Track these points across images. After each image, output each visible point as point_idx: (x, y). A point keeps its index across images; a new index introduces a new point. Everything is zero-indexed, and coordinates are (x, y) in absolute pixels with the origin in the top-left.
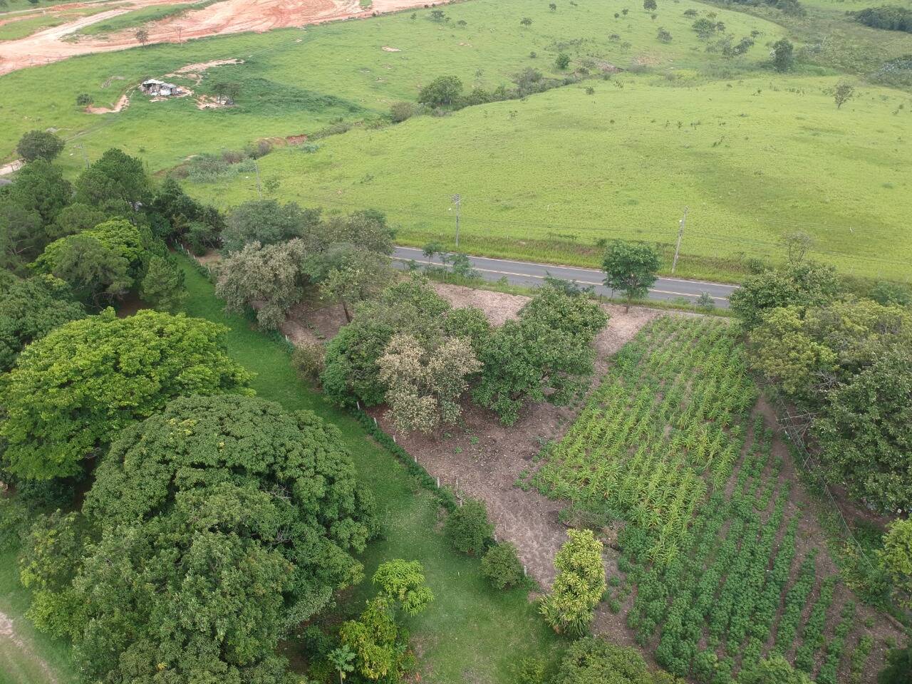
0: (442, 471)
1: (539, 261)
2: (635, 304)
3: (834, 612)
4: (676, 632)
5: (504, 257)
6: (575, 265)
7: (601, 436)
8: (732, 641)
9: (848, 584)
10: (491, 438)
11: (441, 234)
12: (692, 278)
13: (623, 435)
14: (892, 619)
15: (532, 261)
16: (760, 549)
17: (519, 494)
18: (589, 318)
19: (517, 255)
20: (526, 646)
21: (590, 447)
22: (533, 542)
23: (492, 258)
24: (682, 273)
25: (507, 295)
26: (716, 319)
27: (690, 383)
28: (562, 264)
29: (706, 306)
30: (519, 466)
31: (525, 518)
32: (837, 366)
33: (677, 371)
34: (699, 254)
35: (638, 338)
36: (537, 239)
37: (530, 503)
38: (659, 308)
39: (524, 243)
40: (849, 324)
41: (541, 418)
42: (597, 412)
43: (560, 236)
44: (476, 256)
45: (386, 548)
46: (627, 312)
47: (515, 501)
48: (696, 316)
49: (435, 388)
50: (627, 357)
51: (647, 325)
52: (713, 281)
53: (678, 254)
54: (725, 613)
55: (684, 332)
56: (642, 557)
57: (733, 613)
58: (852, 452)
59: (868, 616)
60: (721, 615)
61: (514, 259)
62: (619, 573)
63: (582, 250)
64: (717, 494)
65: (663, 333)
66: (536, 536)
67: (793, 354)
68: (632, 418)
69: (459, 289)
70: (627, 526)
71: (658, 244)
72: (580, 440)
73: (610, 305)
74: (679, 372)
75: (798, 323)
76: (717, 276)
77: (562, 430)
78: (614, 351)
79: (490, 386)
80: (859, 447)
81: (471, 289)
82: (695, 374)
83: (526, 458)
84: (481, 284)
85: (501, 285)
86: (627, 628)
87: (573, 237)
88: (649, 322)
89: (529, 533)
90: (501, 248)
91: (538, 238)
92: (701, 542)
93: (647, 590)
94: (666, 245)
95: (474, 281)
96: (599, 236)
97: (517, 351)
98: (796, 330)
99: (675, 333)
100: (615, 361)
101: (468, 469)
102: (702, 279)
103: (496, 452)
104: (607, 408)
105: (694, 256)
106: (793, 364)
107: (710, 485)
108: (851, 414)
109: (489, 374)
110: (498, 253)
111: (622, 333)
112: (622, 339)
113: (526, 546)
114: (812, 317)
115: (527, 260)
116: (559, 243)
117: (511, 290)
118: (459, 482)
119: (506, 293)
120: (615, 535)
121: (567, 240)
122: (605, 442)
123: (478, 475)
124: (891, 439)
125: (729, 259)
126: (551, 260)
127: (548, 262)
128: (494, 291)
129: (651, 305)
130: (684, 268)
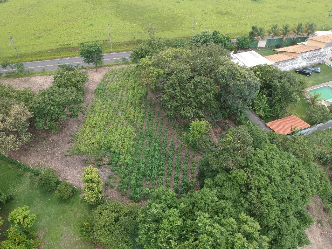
0: (33, 161)
1: (58, 58)
2: (100, 67)
3: (183, 157)
4: (134, 186)
5: (43, 60)
6: (74, 56)
7: (96, 124)
8: (153, 180)
9: (185, 146)
10: (52, 140)
11: (11, 56)
12: (119, 51)
13: (104, 122)
14: (200, 152)
15: (56, 58)
16: (157, 145)
17: (68, 158)
18: (79, 79)
19: (49, 57)
20: (83, 215)
21: (92, 129)
22: (77, 175)
23: (37, 61)
24: (115, 50)
25: (46, 76)
26: (129, 65)
27: (125, 93)
28: (69, 57)
29: (125, 62)
30: (66, 147)
31: (72, 167)
32: (165, 75)
33: (119, 90)
34: (119, 41)
35: (103, 81)
36: (55, 48)
37: (73, 160)
38: (109, 67)
39: (50, 51)
40: (166, 58)
41: (72, 124)
42: (93, 114)
43: (64, 45)
44: (30, 62)
45: (16, 203)
46: (97, 71)
47: (67, 162)
48: (122, 66)
49: (13, 130)
50: (100, 90)
51: (106, 75)
52: (127, 51)
53: (112, 43)
54: (149, 172)
55: (119, 73)
56: (119, 164)
57: (152, 170)
58: (175, 104)
59: (193, 154)
60: (148, 173)
61: (48, 59)
62: (112, 173)
63: (75, 49)
64: (140, 131)
65: (112, 76)
66: (78, 172)
67: (151, 74)
68: (106, 113)
69: (24, 79)
70: (111, 155)
71: (103, 41)
72: (88, 128)
73: (90, 70)
74: (120, 90)
75: (150, 62)
76: (128, 49)
77: (81, 126)
78: (95, 88)
79: (41, 120)
80: (177, 101)
81: (30, 78)
82: (126, 89)
83: (68, 143)
84: (34, 74)
85: (43, 72)
86: (118, 191)
87: (69, 44)
88: (106, 73)
89: (75, 172)
90: (40, 56)
91: (56, 48)
92: (138, 150)
93: (122, 175)
94: (106, 40)
95: (30, 74)
96: (80, 42)
98: (150, 65)
99: (116, 75)
100: (96, 93)
101: (44, 156)
102: (123, 51)
103: (55, 143)
104: (96, 112)
105: (118, 43)
106: (151, 78)
107: (137, 128)
108: (172, 91)
109: (39, 115)
110: (40, 58)
111: (97, 80)
112: (97, 82)
113: (75, 177)
114: (154, 59)
115: (53, 58)
116: (65, 48)
117: (48, 74)
118: (41, 163)
119: (46, 75)
120: (108, 159)
121: (67, 46)
122: (98, 125)
123: (49, 157)
124: (185, 96)
125: (130, 41)
126: (64, 56)
127: (62, 57)
128: (40, 76)
129: (106, 66)
130: (115, 48)
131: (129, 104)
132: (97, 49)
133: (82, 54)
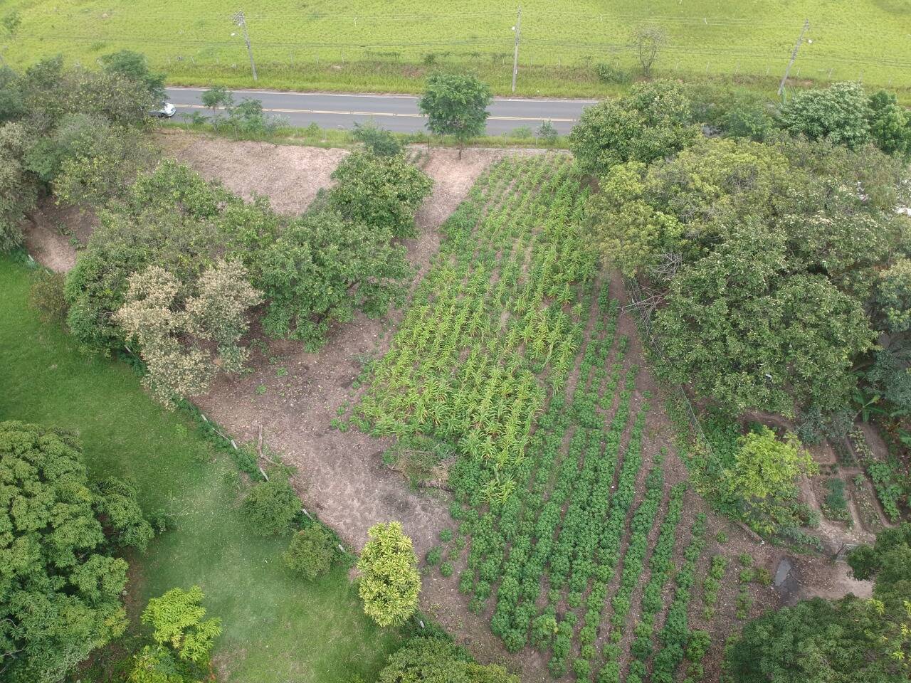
0: (242, 423)
1: (358, 91)
2: (471, 144)
3: (684, 528)
4: (512, 596)
5: (317, 90)
6: (402, 92)
7: (430, 341)
8: (573, 592)
9: (699, 491)
10: (301, 365)
11: (234, 65)
12: (536, 96)
13: (454, 339)
14: (747, 528)
15: (351, 92)
16: (603, 464)
17: (337, 438)
18: (405, 189)
19: (333, 86)
20: (348, 639)
21: (418, 358)
22: (353, 500)
23: (301, 92)
24: (524, 90)
25: (318, 149)
26: (560, 153)
27: (530, 249)
28: (387, 92)
29: (549, 139)
30: (339, 396)
31: (344, 468)
32: (684, 242)
33: (515, 235)
34: (541, 63)
35: (473, 194)
36: (353, 61)
37: (350, 446)
38: (496, 147)
39: (339, 67)
40: (698, 182)
41: (363, 326)
42: (425, 309)
43: (379, 54)
44: (282, 91)
45: (176, 542)
46: (460, 157)
47: (332, 448)
48: (536, 152)
50: (459, 227)
51: (483, 174)
52: (559, 97)
53: (518, 65)
54: (566, 560)
55: (525, 178)
56: (476, 500)
57: (575, 556)
58: (699, 351)
59: (720, 527)
60: (561, 562)
61: (329, 91)
62: (451, 522)
63: (407, 70)
64: (557, 400)
65: (501, 183)
66: (357, 491)
67: (632, 230)
68: (464, 313)
69: (257, 147)
70: (456, 462)
71: (495, 56)
72: (406, 351)
73: (442, 149)
74: (518, 237)
75: (638, 188)
76: (562, 90)
77: (386, 338)
78: (444, 217)
80: (707, 343)
81: (273, 146)
82: (534, 239)
83: (345, 386)
84: (287, 135)
85: (312, 136)
86: (460, 593)
87: (395, 54)
88: (485, 169)
89: (349, 490)
90: (310, 77)
91: (356, 59)
92: (540, 467)
93: (480, 545)
94: (504, 55)
95: (273, 134)
96: (428, 50)
97: (304, 268)
98: (636, 198)
99: (514, 181)
100: (447, 232)
101: (274, 413)
102: (546, 96)
103: (307, 378)
104: (436, 301)
105: (536, 67)
106: (632, 243)
107: (550, 384)
108: (698, 308)
110: (308, 85)
111: (456, 190)
112: (455, 197)
113: (345, 507)
114: (656, 176)
115: (343, 91)
116: (380, 63)
117: (323, 141)
118: (263, 435)
119: (317, 146)
120: (446, 474)
121: (389, 59)
122: (436, 347)
123: (286, 420)
124: (742, 335)
125: (575, 66)
126: (374, 88)
127: (370, 91)
128: (303, 145)
129: (488, 144)
130: (526, 84)
131: (538, 295)
132: (475, 97)
133: (426, 105)
